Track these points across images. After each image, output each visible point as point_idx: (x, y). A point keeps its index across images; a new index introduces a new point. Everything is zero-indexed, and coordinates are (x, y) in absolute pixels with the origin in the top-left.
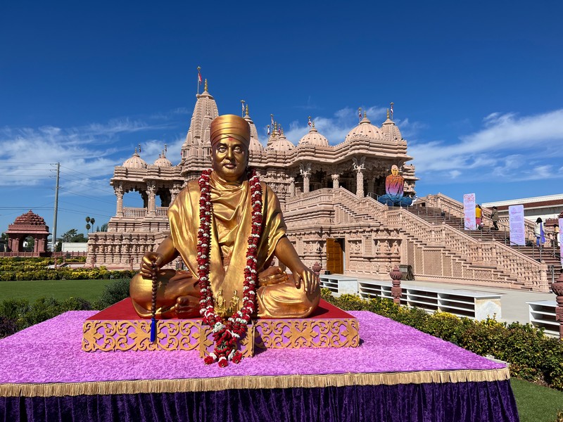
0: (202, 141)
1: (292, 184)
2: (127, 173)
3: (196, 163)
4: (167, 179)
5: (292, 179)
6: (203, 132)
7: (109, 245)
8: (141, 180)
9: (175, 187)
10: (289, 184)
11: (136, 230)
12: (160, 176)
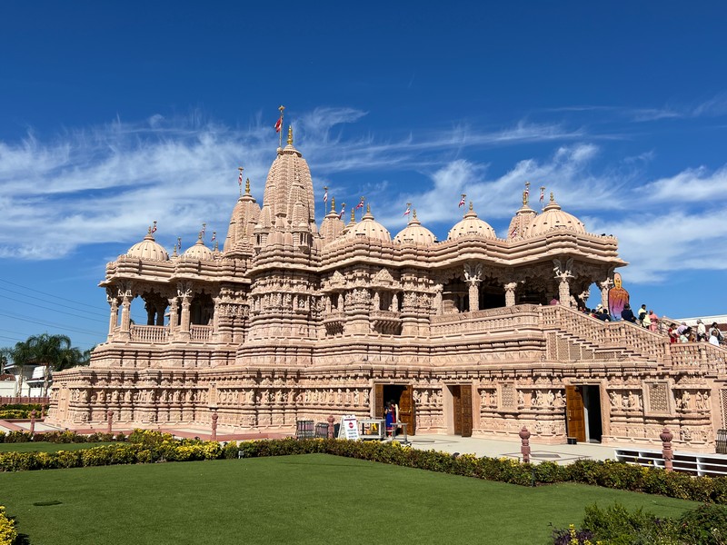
0: (290, 222)
1: (439, 295)
2: (140, 266)
3: (282, 256)
4: (212, 279)
5: (439, 287)
6: (292, 207)
7: (114, 390)
8: (166, 280)
9: (225, 292)
10: (434, 295)
11: (153, 363)
12: (199, 275)
